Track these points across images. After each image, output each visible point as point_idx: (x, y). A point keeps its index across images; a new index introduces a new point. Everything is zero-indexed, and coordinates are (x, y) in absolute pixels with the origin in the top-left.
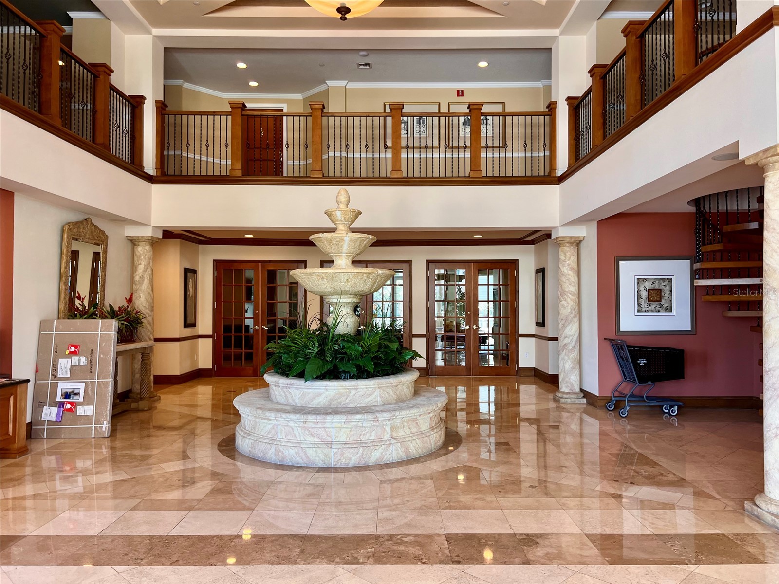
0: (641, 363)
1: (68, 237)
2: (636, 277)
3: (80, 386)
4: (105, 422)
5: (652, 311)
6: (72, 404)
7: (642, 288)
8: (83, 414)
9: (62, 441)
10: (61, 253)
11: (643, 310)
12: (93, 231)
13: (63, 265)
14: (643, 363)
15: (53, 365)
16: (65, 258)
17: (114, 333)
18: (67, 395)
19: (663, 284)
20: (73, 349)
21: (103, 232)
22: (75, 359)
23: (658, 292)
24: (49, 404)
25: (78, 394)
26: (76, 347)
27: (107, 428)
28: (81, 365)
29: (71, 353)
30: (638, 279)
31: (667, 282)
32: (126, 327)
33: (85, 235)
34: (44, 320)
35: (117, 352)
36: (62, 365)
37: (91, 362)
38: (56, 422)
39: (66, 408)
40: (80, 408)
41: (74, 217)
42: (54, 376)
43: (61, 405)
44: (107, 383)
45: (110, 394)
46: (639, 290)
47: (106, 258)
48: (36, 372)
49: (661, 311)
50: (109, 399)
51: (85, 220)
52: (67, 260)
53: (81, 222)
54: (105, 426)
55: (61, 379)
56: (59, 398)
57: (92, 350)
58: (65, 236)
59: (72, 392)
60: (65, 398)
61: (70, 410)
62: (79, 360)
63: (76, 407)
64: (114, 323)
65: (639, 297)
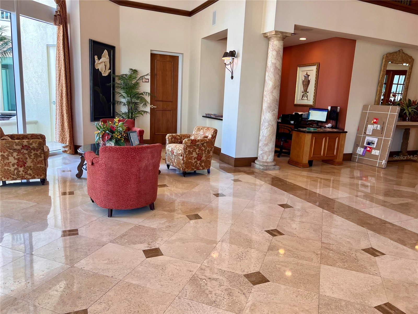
1: (385, 61)
3: (375, 140)
4: (384, 160)
6: (370, 148)
8: (374, 154)
9: (363, 165)
10: (381, 70)
12: (403, 57)
13: (381, 76)
15: (365, 127)
16: (382, 73)
17: (396, 114)
18: (369, 143)
20: (375, 121)
21: (411, 57)
22: (375, 125)
24: (361, 146)
25: (374, 144)
26: (377, 119)
27: (384, 164)
28: (377, 129)
29: (374, 122)
33: (397, 59)
34: (365, 105)
35: (397, 125)
36: (369, 128)
37: (382, 128)
38: (362, 155)
39: (368, 149)
40: (373, 151)
41: (391, 50)
42: (365, 133)
43: (365, 148)
44: (389, 140)
45: (389, 146)
47: (411, 73)
48: (358, 130)
50: (388, 149)
51: (399, 51)
53: (396, 52)
54: (384, 162)
55: (368, 135)
56: (365, 144)
57: (384, 122)
58: (384, 61)
59: (371, 142)
60: (368, 145)
61: (369, 151)
62: (377, 126)
63: (372, 150)
64: (398, 108)
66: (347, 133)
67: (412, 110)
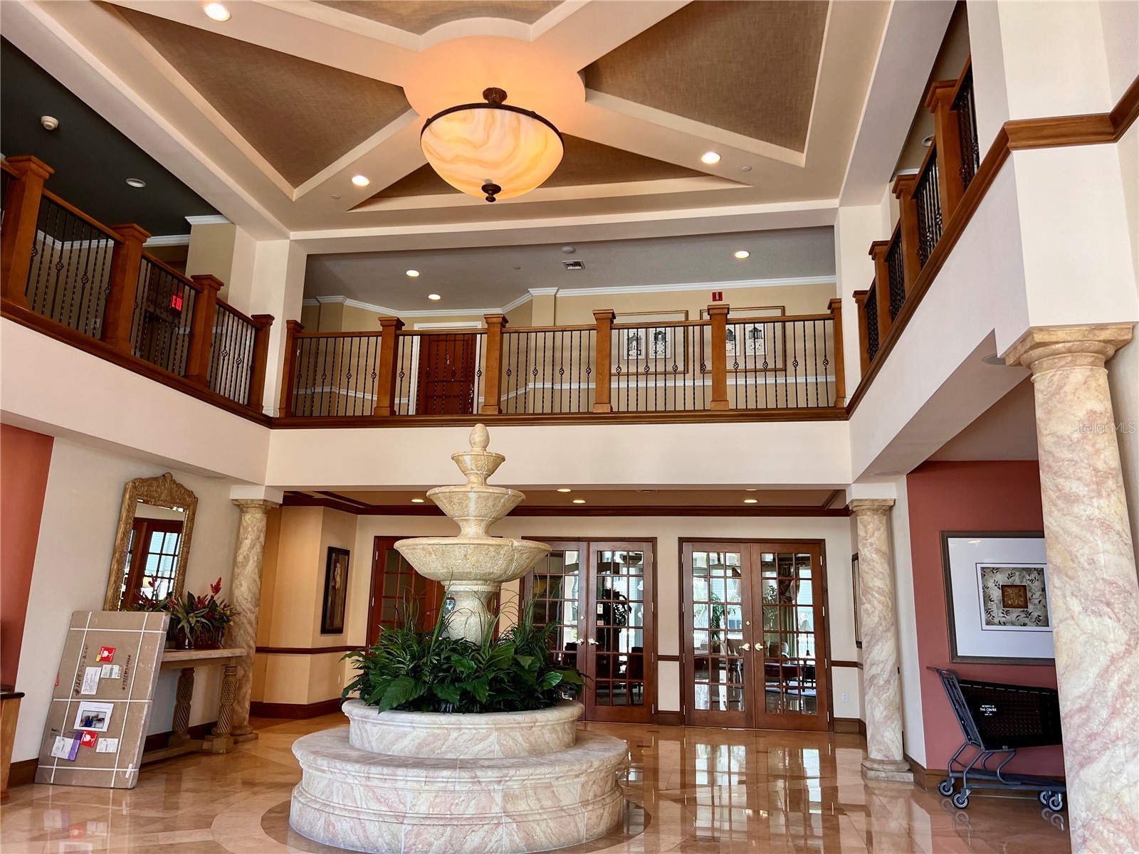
0: (986, 712)
1: (130, 498)
2: (979, 566)
3: (106, 709)
4: (131, 765)
5: (1013, 624)
6: (92, 734)
7: (991, 584)
8: (104, 751)
9: (72, 788)
10: (120, 520)
11: (996, 620)
12: (174, 491)
13: (120, 535)
14: (991, 712)
15: (78, 675)
16: (122, 526)
17: (161, 632)
18: (88, 722)
19: (1028, 577)
20: (106, 654)
21: (190, 493)
22: (107, 667)
23: (1020, 591)
24: (64, 733)
25: (101, 720)
26: (110, 650)
27: (132, 775)
28: (113, 677)
29: (103, 659)
30: (983, 569)
31: (1035, 574)
32: (203, 627)
33: (160, 496)
34: (76, 612)
35: (162, 662)
36: (89, 677)
37: (125, 674)
38: (69, 760)
39: (85, 740)
40: (101, 742)
41: (146, 472)
42: (77, 692)
43: (79, 735)
44: (142, 705)
45: (143, 722)
46: (985, 588)
47: (192, 529)
48: (56, 685)
49: (1029, 623)
50: (141, 730)
51: (164, 476)
52: (125, 529)
53: (156, 479)
54: (131, 770)
55: (88, 698)
56: (77, 726)
57: (130, 656)
58: (127, 496)
59: (95, 717)
60: (85, 726)
61: (88, 744)
62: (112, 669)
63: (96, 740)
64: (164, 617)
65: (987, 599)
66: (22, 698)
67: (197, 621)
